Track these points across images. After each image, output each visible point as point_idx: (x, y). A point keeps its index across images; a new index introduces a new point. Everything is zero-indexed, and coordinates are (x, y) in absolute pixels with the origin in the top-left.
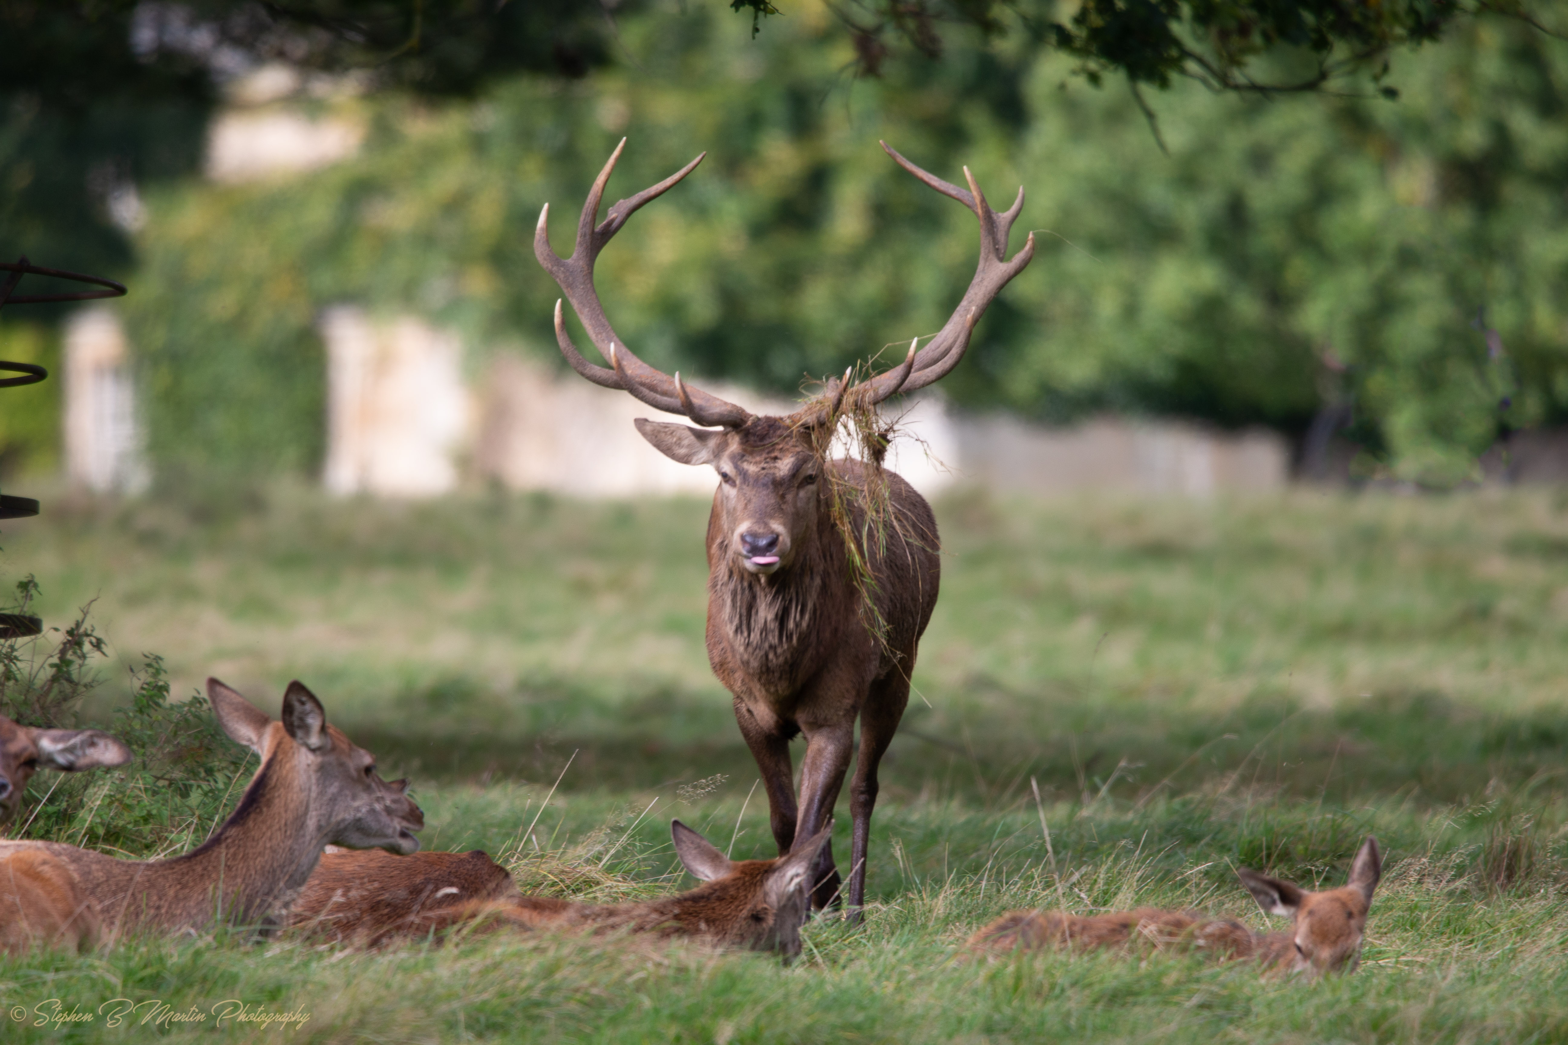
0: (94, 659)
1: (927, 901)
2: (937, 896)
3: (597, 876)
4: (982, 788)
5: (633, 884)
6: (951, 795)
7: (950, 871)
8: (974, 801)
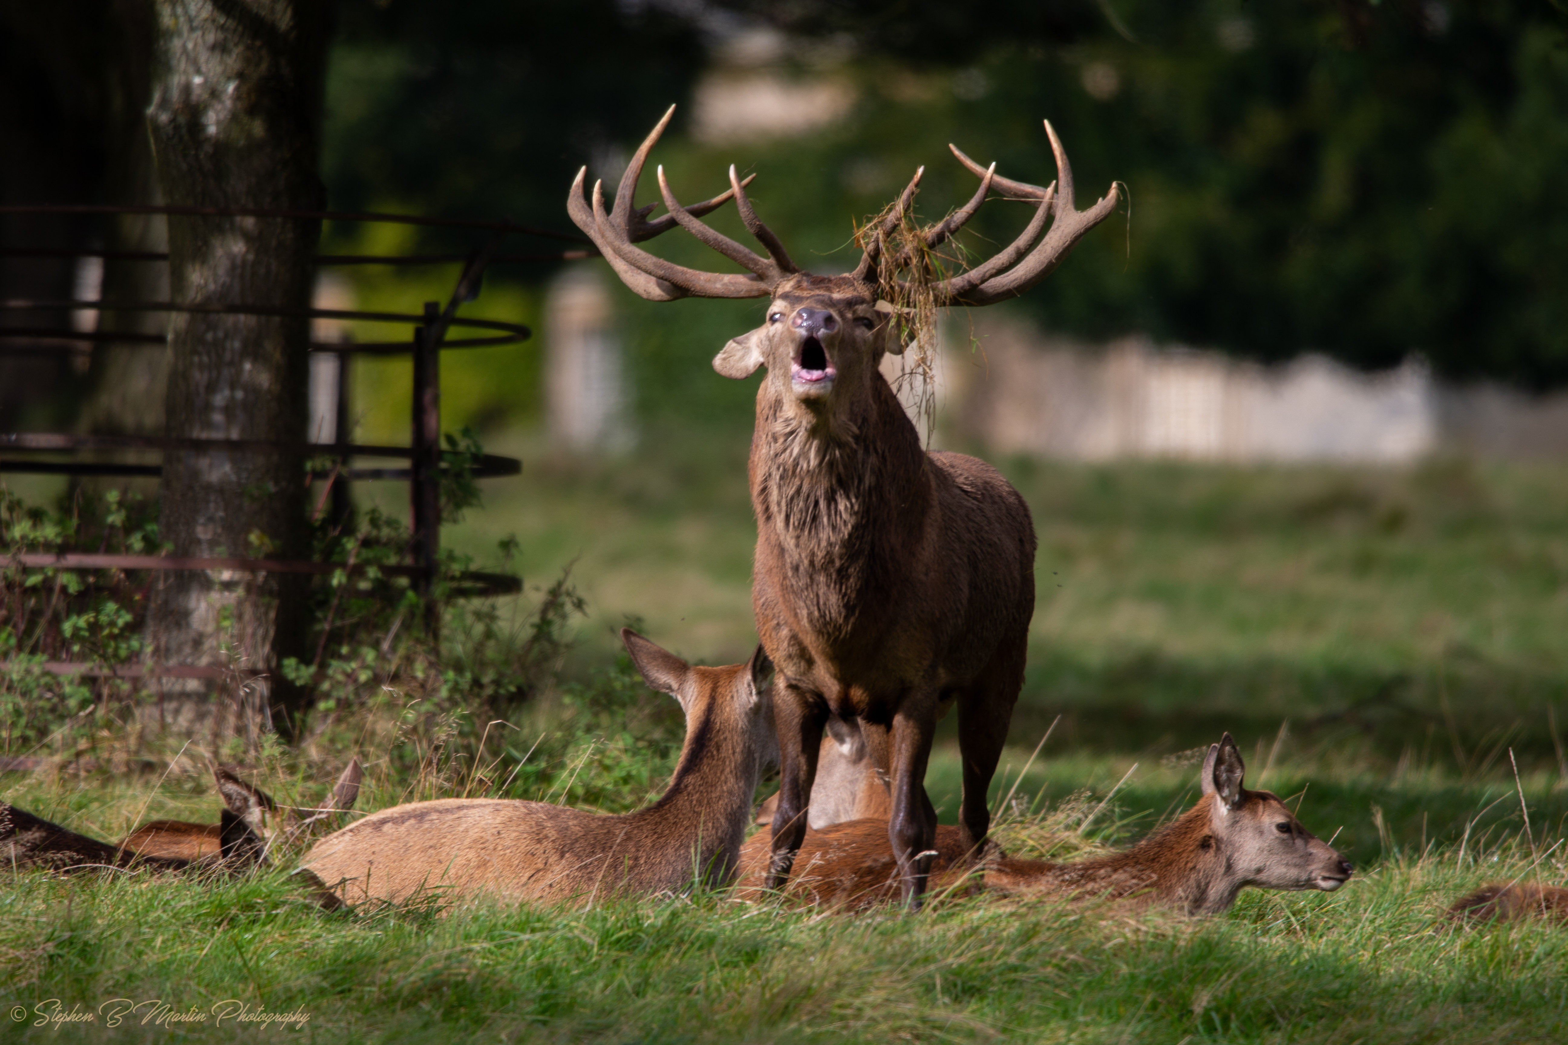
0: (575, 620)
1: (1404, 869)
2: (1415, 865)
3: (1074, 841)
4: (1460, 756)
5: (1112, 850)
6: (1431, 764)
7: (1428, 842)
8: (1453, 769)
